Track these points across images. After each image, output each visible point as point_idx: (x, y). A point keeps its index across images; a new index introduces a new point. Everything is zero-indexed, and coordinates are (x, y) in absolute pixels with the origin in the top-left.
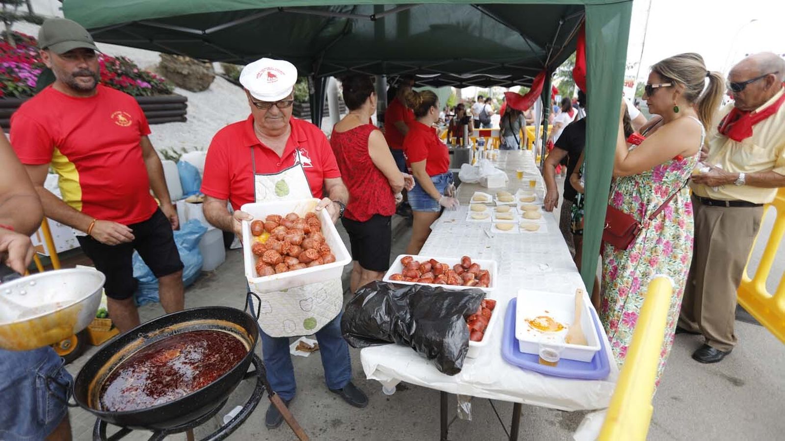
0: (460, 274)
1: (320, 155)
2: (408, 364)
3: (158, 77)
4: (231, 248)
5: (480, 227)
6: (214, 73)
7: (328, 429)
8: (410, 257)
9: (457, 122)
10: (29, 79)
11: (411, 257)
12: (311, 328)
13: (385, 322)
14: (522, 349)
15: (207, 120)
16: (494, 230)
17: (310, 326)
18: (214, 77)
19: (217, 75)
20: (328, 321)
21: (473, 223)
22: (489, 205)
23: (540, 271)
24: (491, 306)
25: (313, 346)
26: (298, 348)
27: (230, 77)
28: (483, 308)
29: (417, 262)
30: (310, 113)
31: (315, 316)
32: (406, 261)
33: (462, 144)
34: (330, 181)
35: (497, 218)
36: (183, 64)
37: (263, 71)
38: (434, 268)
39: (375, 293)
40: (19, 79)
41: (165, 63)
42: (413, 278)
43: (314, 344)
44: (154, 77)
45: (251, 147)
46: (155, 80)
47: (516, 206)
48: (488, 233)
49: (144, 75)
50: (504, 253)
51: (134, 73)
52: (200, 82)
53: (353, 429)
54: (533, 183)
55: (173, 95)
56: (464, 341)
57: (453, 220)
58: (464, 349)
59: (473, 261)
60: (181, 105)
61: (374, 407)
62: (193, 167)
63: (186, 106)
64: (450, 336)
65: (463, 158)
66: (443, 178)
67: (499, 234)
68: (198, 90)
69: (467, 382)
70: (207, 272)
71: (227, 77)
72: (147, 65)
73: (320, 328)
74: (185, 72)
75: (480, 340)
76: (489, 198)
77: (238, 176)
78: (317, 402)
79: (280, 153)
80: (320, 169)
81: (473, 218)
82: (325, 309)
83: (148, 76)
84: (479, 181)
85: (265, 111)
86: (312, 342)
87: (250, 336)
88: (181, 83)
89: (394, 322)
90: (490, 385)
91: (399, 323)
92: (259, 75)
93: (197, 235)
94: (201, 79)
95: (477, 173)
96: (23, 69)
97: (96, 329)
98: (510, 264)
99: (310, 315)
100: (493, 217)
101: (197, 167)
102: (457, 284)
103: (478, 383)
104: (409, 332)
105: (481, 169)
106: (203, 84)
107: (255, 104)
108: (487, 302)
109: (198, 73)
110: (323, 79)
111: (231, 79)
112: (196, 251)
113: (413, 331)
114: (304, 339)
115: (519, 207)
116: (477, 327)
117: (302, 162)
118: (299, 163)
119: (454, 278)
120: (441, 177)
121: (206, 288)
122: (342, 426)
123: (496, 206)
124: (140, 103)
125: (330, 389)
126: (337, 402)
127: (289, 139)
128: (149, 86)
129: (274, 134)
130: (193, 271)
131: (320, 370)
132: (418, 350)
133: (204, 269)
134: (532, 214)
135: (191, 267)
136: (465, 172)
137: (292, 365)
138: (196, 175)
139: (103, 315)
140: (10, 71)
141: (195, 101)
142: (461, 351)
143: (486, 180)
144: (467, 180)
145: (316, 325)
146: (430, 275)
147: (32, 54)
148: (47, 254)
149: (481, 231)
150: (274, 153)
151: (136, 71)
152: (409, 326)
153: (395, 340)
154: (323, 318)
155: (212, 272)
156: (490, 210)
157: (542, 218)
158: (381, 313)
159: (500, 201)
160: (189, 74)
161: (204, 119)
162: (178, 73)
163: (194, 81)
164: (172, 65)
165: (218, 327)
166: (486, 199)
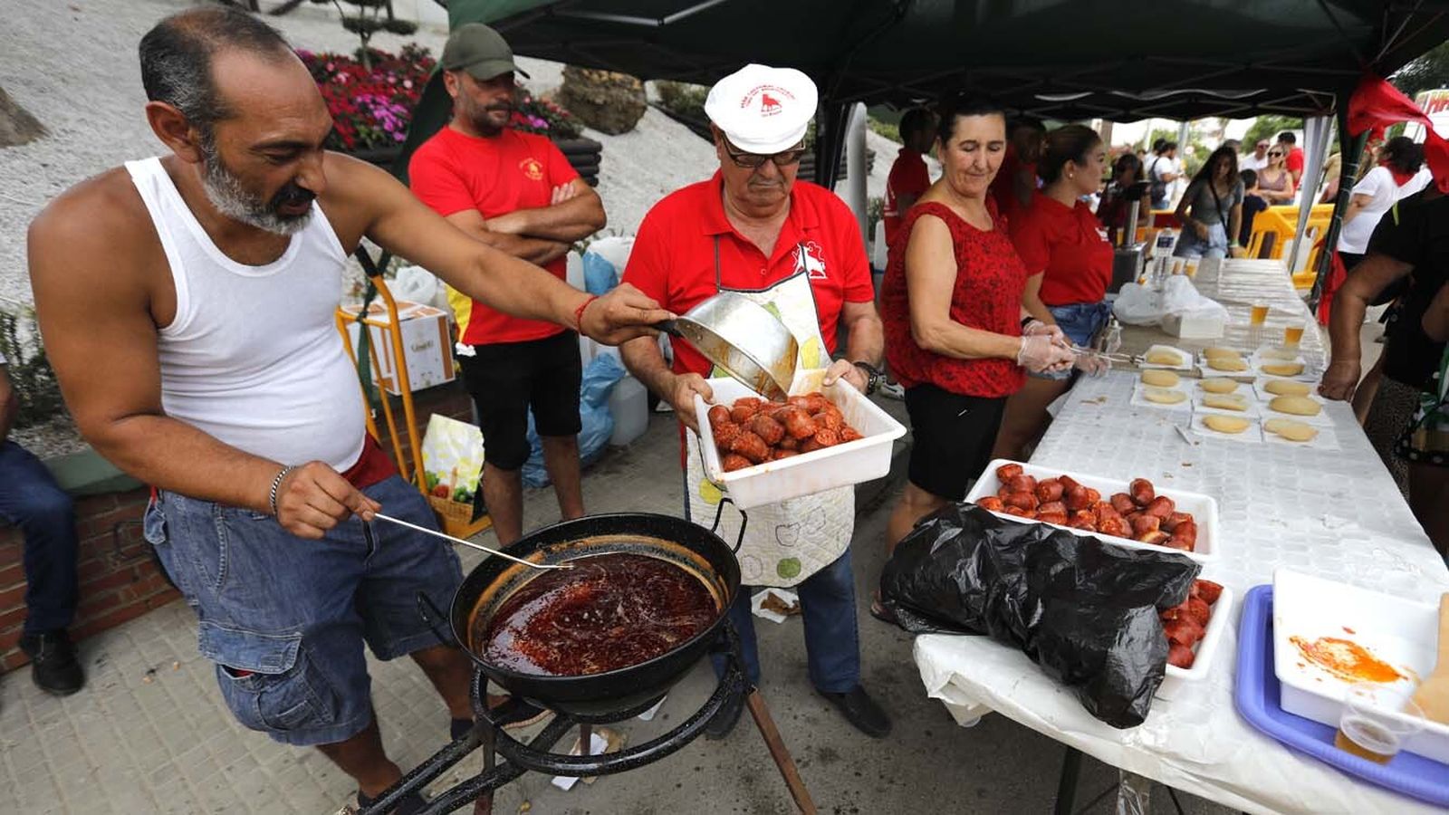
0: (1125, 514)
1: (842, 258)
2: (1017, 682)
3: (559, 110)
4: (658, 409)
5: (1164, 419)
6: (646, 101)
7: (812, 764)
8: (1017, 466)
9: (1114, 194)
10: (387, 120)
11: (1021, 467)
12: (790, 576)
13: (975, 591)
14: (1288, 703)
15: (630, 183)
16: (1200, 432)
17: (788, 572)
18: (645, 109)
19: (650, 104)
20: (821, 566)
21: (1148, 411)
22: (1185, 374)
23: (1326, 530)
24: (1211, 594)
25: (791, 605)
26: (764, 605)
27: (670, 107)
28: (1192, 597)
29: (1031, 477)
30: (813, 172)
31: (800, 555)
32: (1009, 474)
33: (1119, 241)
34: (854, 308)
35: (1204, 404)
36: (597, 86)
37: (754, 92)
38: (1070, 496)
39: (958, 531)
40: (375, 121)
41: (571, 86)
42: (1024, 510)
43: (794, 601)
44: (553, 110)
45: (716, 236)
46: (554, 115)
47: (1251, 382)
48: (1185, 434)
49: (540, 109)
50: (1229, 481)
51: (525, 104)
52: (622, 117)
53: (857, 774)
54: (1295, 334)
55: (579, 141)
56: (1154, 661)
57: (1102, 400)
58: (1154, 677)
59: (1159, 491)
60: (592, 157)
61: (900, 742)
62: (608, 264)
63: (599, 159)
64: (1123, 643)
65: (1124, 270)
66: (1083, 311)
67: (1209, 438)
68: (616, 131)
69: (1146, 747)
70: (616, 446)
71: (664, 107)
72: (542, 91)
73: (805, 577)
74: (599, 101)
75: (1187, 664)
76: (1186, 360)
77: (688, 291)
78: (794, 709)
79: (767, 248)
80: (840, 285)
81: (1148, 400)
82: (818, 544)
83: (545, 109)
84: (1161, 323)
85: (751, 170)
86: (790, 599)
87: (721, 579)
88: (591, 121)
89: (993, 595)
90: (1203, 767)
91: (1007, 599)
92: (746, 102)
93: (609, 383)
94: (625, 111)
95: (1159, 305)
96: (380, 104)
97: (452, 519)
98: (1244, 507)
99: (792, 553)
100: (1196, 403)
101: (615, 264)
102: (1121, 535)
103: (1176, 757)
104: (1027, 621)
105: (1168, 297)
106: (624, 120)
107: (734, 157)
108: (1204, 586)
109: (621, 102)
110: (843, 108)
111: (672, 111)
112: (605, 409)
113: (1034, 622)
114: (777, 592)
115: (1258, 385)
116: (1181, 635)
117: (809, 269)
118: (803, 270)
119: (1116, 521)
120: (1079, 310)
121: (615, 475)
122: (839, 762)
123: (1200, 377)
124: (566, 152)
125: (818, 691)
126: (832, 716)
127: (786, 222)
128: (546, 126)
129: (757, 213)
130: (597, 444)
131: (802, 653)
132: (1042, 659)
133: (615, 442)
134: (1297, 403)
135: (594, 437)
136: (1128, 301)
137: (754, 634)
138: (611, 278)
139: (462, 497)
140: (364, 108)
141: (614, 149)
142: (1146, 680)
143: (1178, 320)
144: (1132, 318)
145: (799, 571)
146: (1058, 508)
147: (392, 80)
148: (397, 393)
149: (1167, 429)
150: (756, 249)
151: (527, 100)
152: (1028, 610)
153: (991, 630)
154: (814, 560)
155: (624, 448)
156: (1187, 386)
157: (1322, 413)
158: (969, 572)
159: (1210, 366)
160: (605, 102)
161: (625, 182)
162: (589, 101)
163: (613, 116)
164: (579, 89)
165: (661, 551)
166: (1178, 361)
